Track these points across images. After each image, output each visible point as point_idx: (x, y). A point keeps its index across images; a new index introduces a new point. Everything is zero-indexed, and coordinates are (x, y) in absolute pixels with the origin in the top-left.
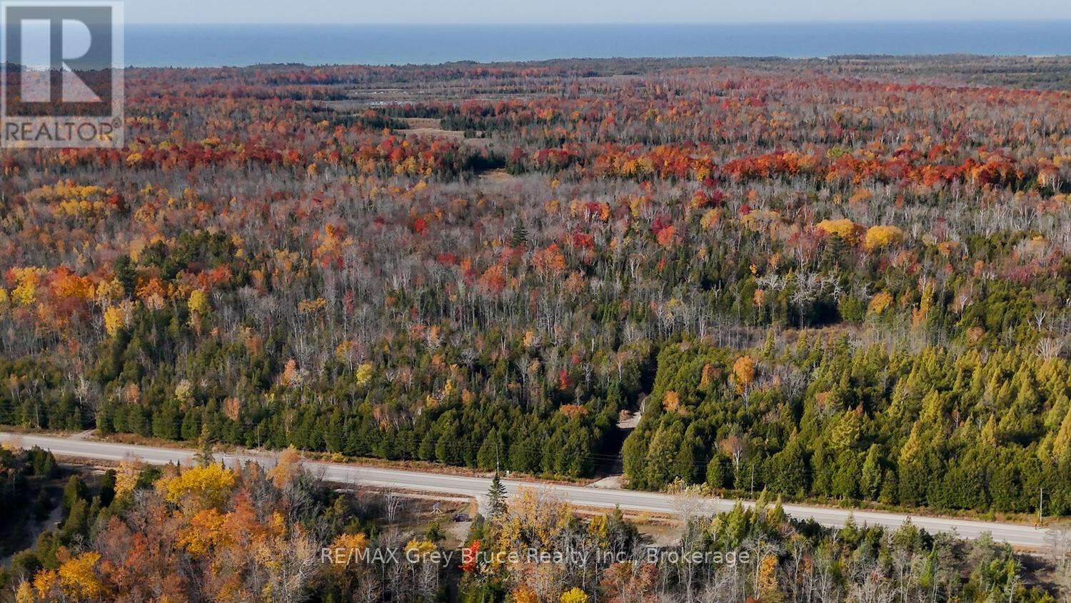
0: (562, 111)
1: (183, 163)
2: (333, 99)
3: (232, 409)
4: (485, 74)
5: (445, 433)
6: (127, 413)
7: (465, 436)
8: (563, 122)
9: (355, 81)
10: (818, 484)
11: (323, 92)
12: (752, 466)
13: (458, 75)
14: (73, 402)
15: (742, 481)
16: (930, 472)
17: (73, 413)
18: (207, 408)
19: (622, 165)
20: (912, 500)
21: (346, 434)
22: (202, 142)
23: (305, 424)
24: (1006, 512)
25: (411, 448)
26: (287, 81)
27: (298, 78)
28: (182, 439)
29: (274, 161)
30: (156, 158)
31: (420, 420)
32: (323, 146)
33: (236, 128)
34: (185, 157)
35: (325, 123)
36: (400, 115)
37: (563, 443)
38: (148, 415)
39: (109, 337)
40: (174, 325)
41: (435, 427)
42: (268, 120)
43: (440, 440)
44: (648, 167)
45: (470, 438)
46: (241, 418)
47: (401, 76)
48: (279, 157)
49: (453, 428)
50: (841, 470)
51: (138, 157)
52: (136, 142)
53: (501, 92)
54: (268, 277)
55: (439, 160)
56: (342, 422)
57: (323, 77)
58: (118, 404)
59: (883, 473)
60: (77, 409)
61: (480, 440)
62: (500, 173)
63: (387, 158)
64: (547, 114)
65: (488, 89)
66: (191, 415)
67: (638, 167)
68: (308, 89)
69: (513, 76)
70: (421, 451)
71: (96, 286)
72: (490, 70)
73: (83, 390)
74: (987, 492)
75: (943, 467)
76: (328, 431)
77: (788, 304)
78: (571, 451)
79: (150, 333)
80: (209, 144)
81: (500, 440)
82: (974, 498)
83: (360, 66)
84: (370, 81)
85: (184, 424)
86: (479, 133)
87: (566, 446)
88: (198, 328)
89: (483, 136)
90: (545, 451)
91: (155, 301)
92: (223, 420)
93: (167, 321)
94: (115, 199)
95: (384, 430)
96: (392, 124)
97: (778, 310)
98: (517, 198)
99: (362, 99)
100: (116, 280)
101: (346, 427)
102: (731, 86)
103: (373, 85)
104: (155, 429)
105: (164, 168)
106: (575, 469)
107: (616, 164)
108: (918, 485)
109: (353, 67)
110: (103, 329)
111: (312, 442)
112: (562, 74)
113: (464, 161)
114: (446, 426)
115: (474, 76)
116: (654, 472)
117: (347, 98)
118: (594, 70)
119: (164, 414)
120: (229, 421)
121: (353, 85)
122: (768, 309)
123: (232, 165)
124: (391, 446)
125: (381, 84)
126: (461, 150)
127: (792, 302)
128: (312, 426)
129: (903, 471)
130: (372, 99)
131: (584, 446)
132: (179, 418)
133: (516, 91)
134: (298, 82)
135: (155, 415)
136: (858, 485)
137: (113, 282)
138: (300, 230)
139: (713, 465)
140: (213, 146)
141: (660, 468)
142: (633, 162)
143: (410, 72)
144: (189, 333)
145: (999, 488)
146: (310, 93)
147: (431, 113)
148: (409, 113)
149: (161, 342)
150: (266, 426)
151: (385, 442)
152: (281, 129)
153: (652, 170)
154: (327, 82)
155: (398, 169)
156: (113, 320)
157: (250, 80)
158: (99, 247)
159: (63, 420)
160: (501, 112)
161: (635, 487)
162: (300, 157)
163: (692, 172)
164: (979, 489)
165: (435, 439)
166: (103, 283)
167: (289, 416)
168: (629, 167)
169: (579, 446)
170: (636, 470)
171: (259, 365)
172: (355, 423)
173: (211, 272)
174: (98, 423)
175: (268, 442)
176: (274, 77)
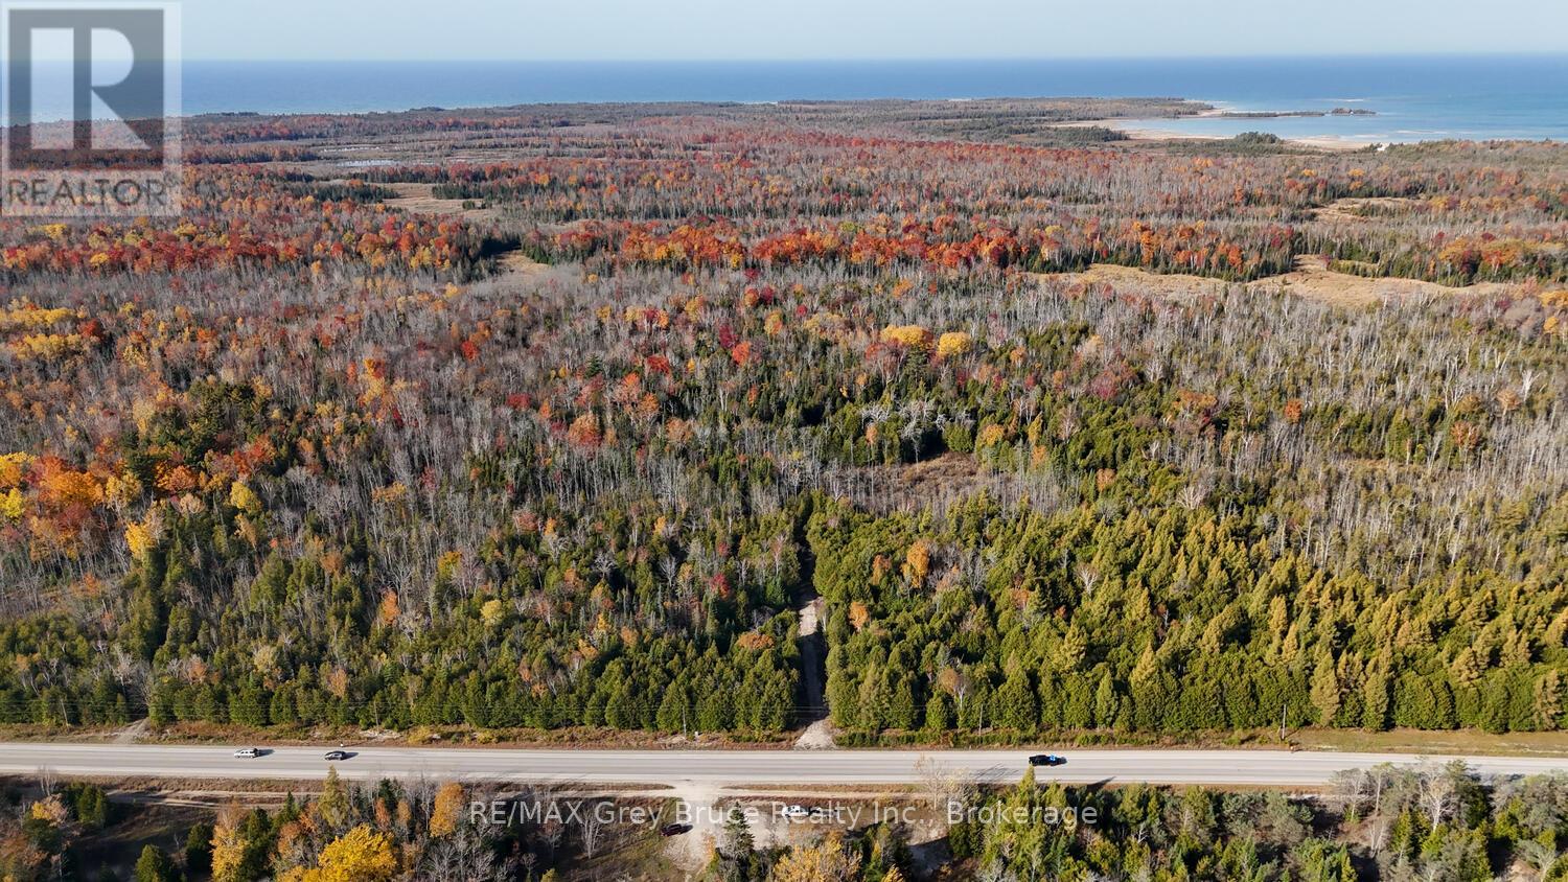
0: (556, 174)
1: (161, 265)
2: (304, 159)
3: (337, 682)
4: (456, 125)
5: (615, 695)
6: (191, 697)
7: (641, 695)
8: (565, 190)
9: (320, 136)
10: (1049, 715)
11: (291, 152)
12: (977, 705)
13: (429, 126)
14: (114, 688)
15: (966, 721)
16: (1168, 693)
17: (115, 701)
18: (300, 681)
19: (651, 251)
20: (1149, 725)
21: (489, 706)
22: (176, 233)
23: (435, 696)
24: (1245, 728)
25: (574, 714)
26: (245, 137)
27: (258, 134)
28: (272, 724)
29: (268, 257)
30: (127, 258)
31: (580, 678)
32: (318, 234)
33: (208, 207)
34: (162, 255)
35: (310, 198)
36: (384, 181)
37: (761, 694)
38: (221, 698)
39: (138, 564)
40: (221, 537)
41: (602, 687)
42: (243, 196)
43: (611, 702)
44: (680, 253)
45: (646, 696)
46: (350, 691)
47: (370, 128)
48: (274, 252)
49: (625, 687)
50: (1073, 699)
51: (103, 257)
52: (96, 234)
53: (480, 147)
54: (318, 446)
55: (454, 247)
56: (484, 689)
57: (285, 131)
58: (177, 685)
59: (1119, 700)
60: (119, 696)
61: (658, 698)
62: (518, 257)
63: (394, 246)
64: (543, 179)
65: (465, 143)
66: (281, 695)
67: (669, 253)
68: (273, 147)
69: (486, 127)
70: (587, 717)
71: (104, 482)
72: (463, 121)
73: (124, 667)
74: (1225, 709)
75: (1180, 686)
76: (467, 702)
77: (900, 439)
78: (770, 704)
79: (192, 551)
80: (185, 235)
81: (684, 697)
82: (1213, 717)
83: (323, 116)
84: (337, 134)
85: (273, 705)
86: (478, 203)
87: (765, 698)
88: (252, 539)
89: (483, 207)
90: (740, 706)
91: (189, 504)
92: (326, 696)
93: (210, 530)
94: (91, 326)
95: (538, 697)
96: (380, 193)
97: (891, 447)
98: (560, 303)
99: (336, 159)
100: (129, 474)
101: (488, 697)
102: (708, 139)
103: (342, 141)
104: (233, 715)
105: (138, 269)
106: (776, 724)
107: (646, 249)
108: (1155, 709)
109: (315, 117)
110: (128, 553)
111: (446, 717)
112: (535, 124)
113: (479, 246)
114: (614, 684)
115: (447, 127)
116: (869, 719)
117: (319, 158)
118: (564, 119)
119: (244, 693)
120: (334, 698)
121: (321, 141)
122: (880, 446)
123: (221, 266)
124: (549, 715)
125: (349, 138)
126: (472, 231)
127: (903, 436)
128: (444, 696)
129: (1138, 693)
130: (345, 158)
131: (785, 695)
132: (266, 697)
133: (496, 146)
134: (258, 137)
135: (232, 698)
136: (1093, 715)
137: (125, 478)
138: (332, 365)
139: (934, 705)
140: (191, 238)
141: (875, 715)
142: (663, 247)
143: (378, 123)
144: (241, 547)
145: (1237, 707)
146: (277, 154)
147: (418, 177)
148: (392, 178)
149: (207, 563)
150: (383, 699)
151: (540, 710)
152: (261, 208)
153: (684, 255)
154: (290, 137)
155: (413, 262)
156: (138, 539)
157: (204, 137)
158: (91, 411)
159: (102, 711)
160: (493, 177)
161: (850, 743)
162: (298, 250)
163: (725, 257)
164: (1217, 708)
165: (604, 700)
166: (112, 479)
167: (413, 685)
168: (660, 253)
169: (779, 696)
170: (847, 720)
171: (346, 595)
172: (499, 688)
173: (247, 447)
174: (152, 711)
175: (389, 720)
176: (230, 133)
